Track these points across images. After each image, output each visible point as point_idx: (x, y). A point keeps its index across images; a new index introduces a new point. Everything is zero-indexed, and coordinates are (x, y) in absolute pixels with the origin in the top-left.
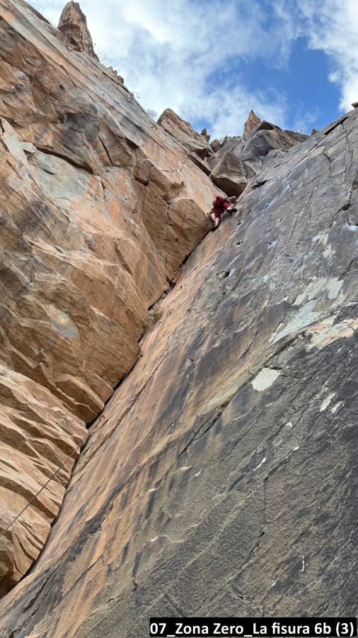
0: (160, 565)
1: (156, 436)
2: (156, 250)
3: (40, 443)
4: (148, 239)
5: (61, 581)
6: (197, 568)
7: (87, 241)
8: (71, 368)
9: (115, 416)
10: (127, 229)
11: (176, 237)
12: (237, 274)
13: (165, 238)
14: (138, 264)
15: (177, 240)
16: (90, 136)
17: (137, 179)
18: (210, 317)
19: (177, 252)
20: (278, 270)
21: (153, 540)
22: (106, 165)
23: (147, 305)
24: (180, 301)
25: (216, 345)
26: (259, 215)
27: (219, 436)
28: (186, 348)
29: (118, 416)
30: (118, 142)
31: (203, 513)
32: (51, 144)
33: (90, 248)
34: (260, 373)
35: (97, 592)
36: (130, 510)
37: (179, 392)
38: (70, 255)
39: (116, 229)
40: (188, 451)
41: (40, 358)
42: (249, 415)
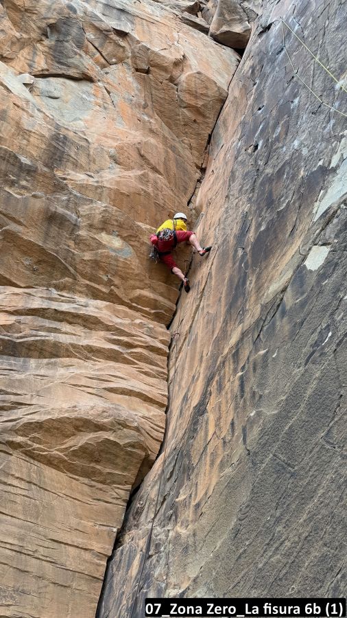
0: (263, 433)
1: (228, 325)
2: (176, 139)
3: (135, 353)
4: (166, 131)
5: (189, 456)
6: (294, 431)
7: (111, 157)
8: (137, 284)
9: (188, 314)
10: (144, 128)
11: (193, 118)
12: (266, 144)
13: (183, 123)
14: (165, 162)
15: (195, 121)
16: (78, 42)
17: (137, 70)
18: (249, 200)
19: (199, 134)
20: (307, 132)
21: (252, 414)
22: (103, 67)
23: (185, 201)
24: (216, 187)
25: (263, 228)
26: (274, 69)
27: (285, 319)
28: (234, 237)
29: (190, 314)
30: (107, 36)
31: (288, 387)
32: (45, 67)
33: (116, 163)
34: (311, 252)
35: (220, 460)
36: (227, 393)
37: (239, 282)
38: (101, 177)
39: (133, 132)
40: (261, 336)
41: (110, 283)
42: (308, 296)
